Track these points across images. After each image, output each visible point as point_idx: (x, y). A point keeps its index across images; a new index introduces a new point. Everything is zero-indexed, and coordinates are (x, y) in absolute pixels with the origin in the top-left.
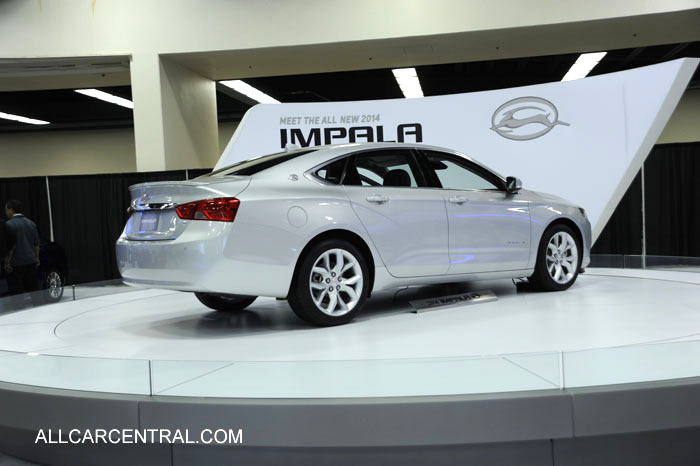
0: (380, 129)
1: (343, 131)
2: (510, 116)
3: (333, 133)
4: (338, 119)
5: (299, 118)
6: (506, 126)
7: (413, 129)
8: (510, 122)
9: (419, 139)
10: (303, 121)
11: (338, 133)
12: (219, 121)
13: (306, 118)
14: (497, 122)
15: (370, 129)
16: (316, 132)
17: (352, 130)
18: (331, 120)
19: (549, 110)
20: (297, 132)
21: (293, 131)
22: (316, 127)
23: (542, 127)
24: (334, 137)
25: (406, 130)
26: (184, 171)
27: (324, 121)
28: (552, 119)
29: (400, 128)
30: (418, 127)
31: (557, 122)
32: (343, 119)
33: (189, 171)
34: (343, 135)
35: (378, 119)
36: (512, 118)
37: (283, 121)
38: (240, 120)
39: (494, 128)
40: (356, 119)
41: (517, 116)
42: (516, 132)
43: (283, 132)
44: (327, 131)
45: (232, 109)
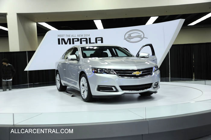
0: (90, 39)
1: (78, 39)
2: (130, 35)
3: (75, 40)
4: (76, 36)
5: (64, 35)
6: (129, 38)
7: (100, 39)
8: (130, 37)
9: (102, 42)
10: (65, 36)
11: (77, 40)
12: (38, 35)
13: (66, 35)
14: (126, 37)
15: (86, 39)
16: (69, 39)
17: (81, 39)
18: (74, 36)
19: (141, 34)
20: (63, 39)
21: (62, 39)
22: (69, 38)
23: (139, 39)
24: (75, 41)
25: (98, 39)
26: (26, 52)
27: (72, 36)
28: (142, 36)
29: (96, 39)
30: (102, 38)
31: (144, 37)
32: (78, 36)
33: (28, 51)
34: (78, 41)
35: (89, 35)
36: (130, 36)
37: (58, 36)
38: (44, 35)
39: (125, 39)
40: (82, 36)
41: (132, 35)
42: (132, 40)
43: (59, 39)
44: (73, 39)
45: (42, 32)
